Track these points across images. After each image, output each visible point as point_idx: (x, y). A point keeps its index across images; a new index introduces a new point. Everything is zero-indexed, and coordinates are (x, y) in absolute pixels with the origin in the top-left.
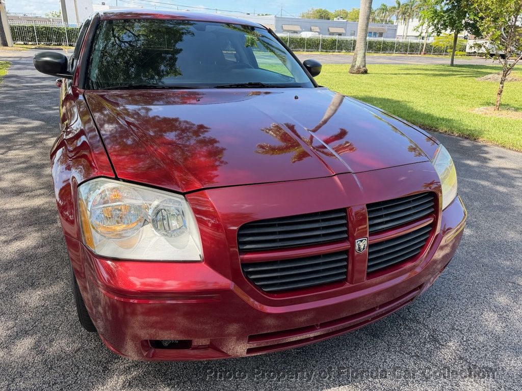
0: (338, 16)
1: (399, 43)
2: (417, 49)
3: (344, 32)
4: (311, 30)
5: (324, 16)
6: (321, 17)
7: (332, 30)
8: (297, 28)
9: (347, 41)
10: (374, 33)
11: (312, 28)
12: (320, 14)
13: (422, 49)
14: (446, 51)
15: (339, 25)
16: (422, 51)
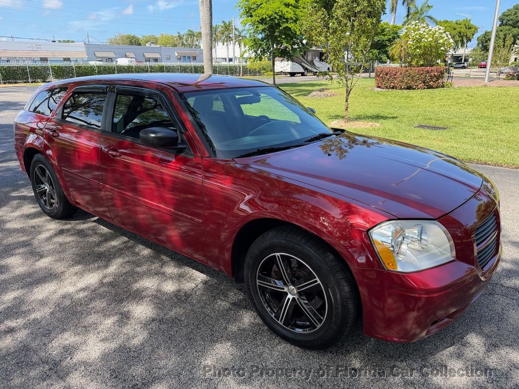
0: (149, 41)
1: (220, 67)
2: (235, 71)
3: (159, 56)
4: (126, 56)
5: (134, 42)
6: (131, 43)
7: (148, 55)
8: (111, 55)
9: (174, 66)
10: (188, 57)
11: (127, 54)
12: (130, 39)
13: (240, 71)
14: (259, 72)
15: (153, 50)
16: (240, 73)
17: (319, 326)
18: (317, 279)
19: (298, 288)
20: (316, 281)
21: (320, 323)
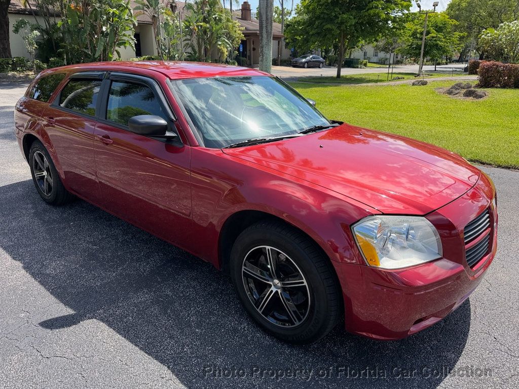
17: (297, 323)
18: (304, 281)
19: (283, 284)
20: (303, 283)
21: (299, 321)
